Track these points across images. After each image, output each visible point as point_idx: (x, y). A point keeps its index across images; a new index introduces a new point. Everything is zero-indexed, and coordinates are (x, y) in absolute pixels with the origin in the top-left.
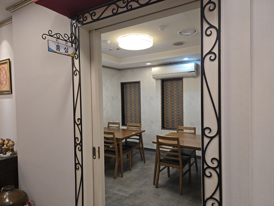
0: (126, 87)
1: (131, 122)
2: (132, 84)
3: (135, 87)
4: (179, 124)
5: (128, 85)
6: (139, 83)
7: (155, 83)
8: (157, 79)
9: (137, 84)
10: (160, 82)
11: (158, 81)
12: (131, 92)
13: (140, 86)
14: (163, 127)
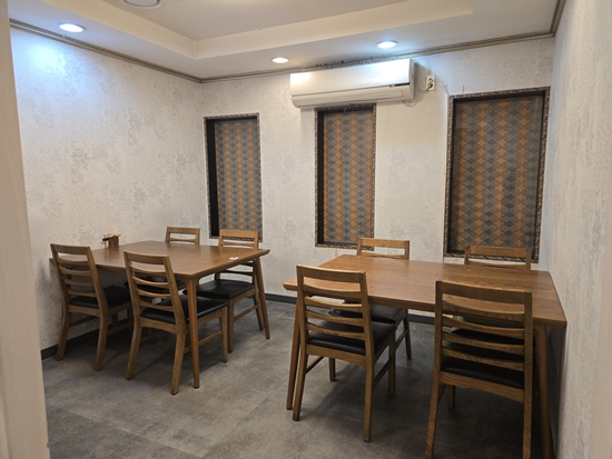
0: (221, 132)
1: (236, 227)
2: (238, 124)
3: (244, 130)
4: (361, 233)
5: (226, 125)
6: (254, 118)
7: (299, 120)
8: (304, 108)
9: (250, 123)
10: (312, 116)
11: (307, 113)
12: (233, 145)
13: (257, 129)
14: (320, 241)
